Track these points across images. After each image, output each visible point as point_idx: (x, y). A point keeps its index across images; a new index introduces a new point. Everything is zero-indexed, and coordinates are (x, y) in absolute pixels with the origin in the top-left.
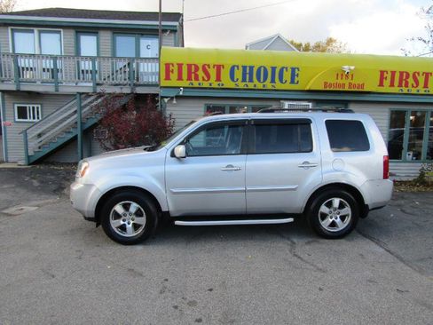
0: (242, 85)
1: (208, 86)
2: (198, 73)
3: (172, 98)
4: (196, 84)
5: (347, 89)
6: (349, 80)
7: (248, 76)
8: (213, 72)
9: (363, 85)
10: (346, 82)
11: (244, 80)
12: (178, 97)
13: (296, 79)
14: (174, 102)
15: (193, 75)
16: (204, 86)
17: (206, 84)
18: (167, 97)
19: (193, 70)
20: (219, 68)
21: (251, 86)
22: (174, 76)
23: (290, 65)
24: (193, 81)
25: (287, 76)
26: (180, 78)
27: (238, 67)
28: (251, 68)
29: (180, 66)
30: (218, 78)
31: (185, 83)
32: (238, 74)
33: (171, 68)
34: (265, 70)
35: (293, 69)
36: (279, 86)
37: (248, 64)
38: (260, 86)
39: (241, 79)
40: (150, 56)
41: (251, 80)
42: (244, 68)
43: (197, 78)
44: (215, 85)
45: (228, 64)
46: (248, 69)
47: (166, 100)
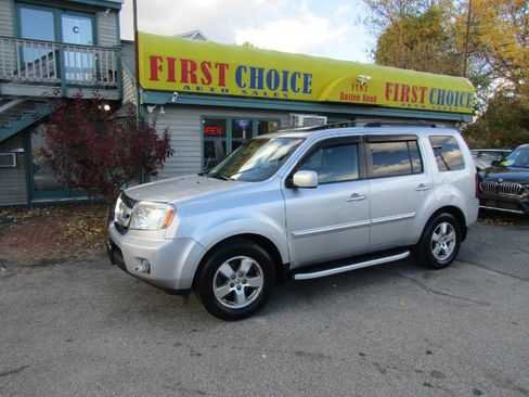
0: (250, 92)
1: (208, 91)
2: (195, 73)
3: (159, 106)
4: (193, 88)
5: (361, 101)
6: (363, 92)
7: (257, 81)
8: (215, 73)
9: (375, 99)
10: (361, 94)
11: (253, 86)
12: (168, 106)
13: (309, 88)
14: (162, 112)
15: (189, 75)
16: (204, 91)
17: (206, 89)
18: (152, 105)
19: (189, 69)
20: (222, 68)
21: (260, 93)
22: (163, 75)
23: (303, 71)
24: (190, 84)
25: (300, 83)
26: (171, 78)
27: (245, 68)
28: (261, 71)
29: (171, 62)
30: (222, 83)
31: (178, 86)
32: (246, 78)
33: (159, 63)
34: (277, 75)
35: (306, 76)
36: (291, 95)
37: (256, 65)
38: (271, 94)
39: (248, 84)
40: (78, 43)
41: (261, 87)
42: (253, 70)
43: (194, 80)
44: (218, 90)
45: (234, 64)
46: (257, 72)
47: (150, 109)
